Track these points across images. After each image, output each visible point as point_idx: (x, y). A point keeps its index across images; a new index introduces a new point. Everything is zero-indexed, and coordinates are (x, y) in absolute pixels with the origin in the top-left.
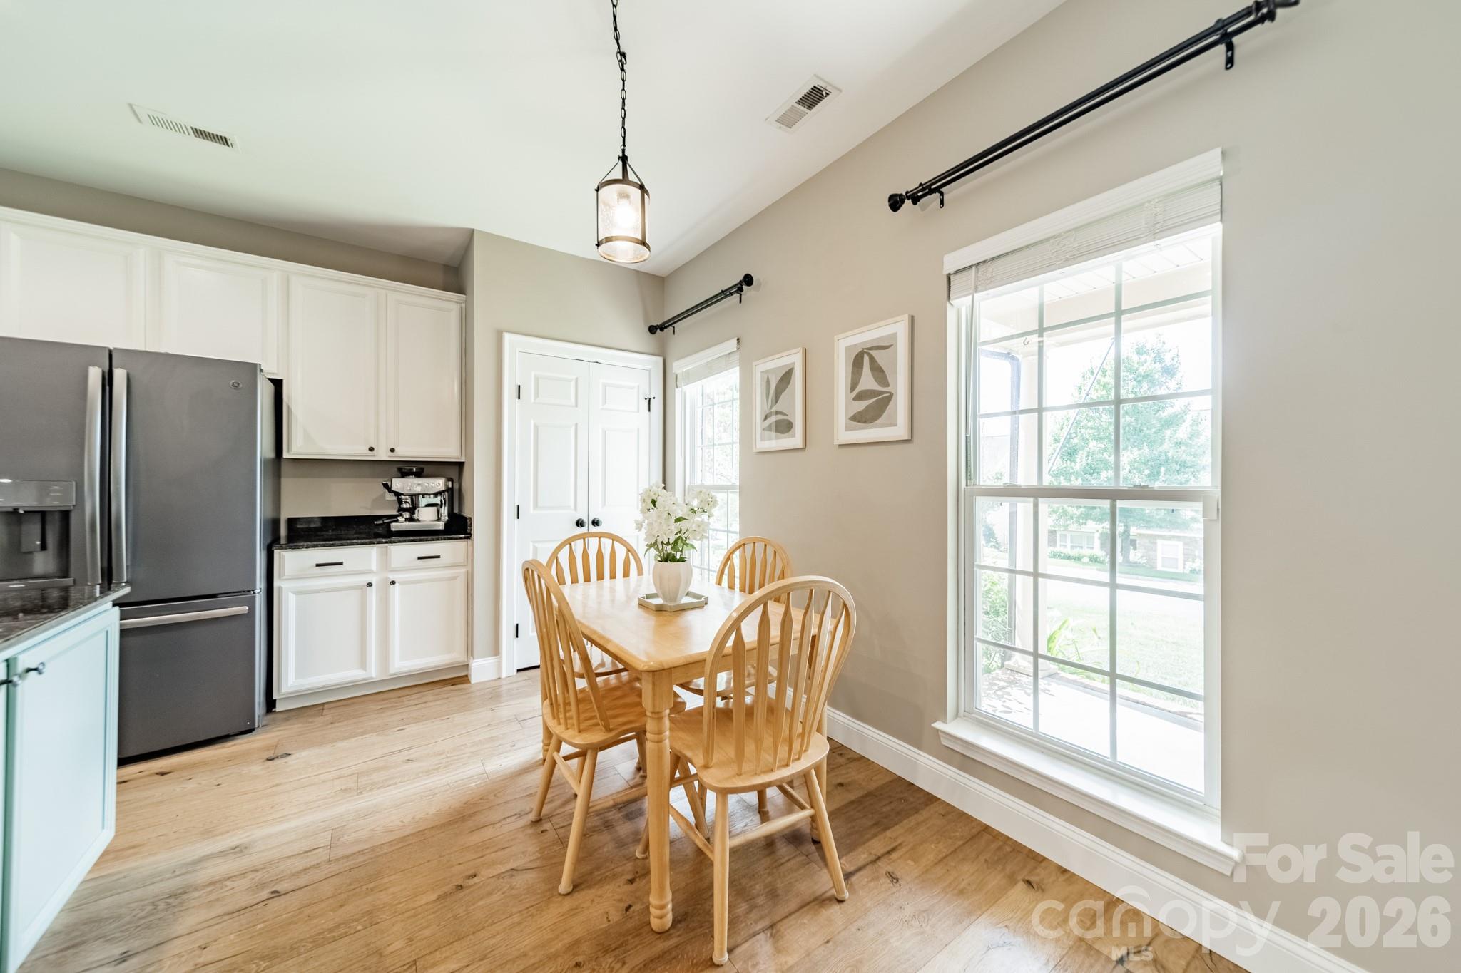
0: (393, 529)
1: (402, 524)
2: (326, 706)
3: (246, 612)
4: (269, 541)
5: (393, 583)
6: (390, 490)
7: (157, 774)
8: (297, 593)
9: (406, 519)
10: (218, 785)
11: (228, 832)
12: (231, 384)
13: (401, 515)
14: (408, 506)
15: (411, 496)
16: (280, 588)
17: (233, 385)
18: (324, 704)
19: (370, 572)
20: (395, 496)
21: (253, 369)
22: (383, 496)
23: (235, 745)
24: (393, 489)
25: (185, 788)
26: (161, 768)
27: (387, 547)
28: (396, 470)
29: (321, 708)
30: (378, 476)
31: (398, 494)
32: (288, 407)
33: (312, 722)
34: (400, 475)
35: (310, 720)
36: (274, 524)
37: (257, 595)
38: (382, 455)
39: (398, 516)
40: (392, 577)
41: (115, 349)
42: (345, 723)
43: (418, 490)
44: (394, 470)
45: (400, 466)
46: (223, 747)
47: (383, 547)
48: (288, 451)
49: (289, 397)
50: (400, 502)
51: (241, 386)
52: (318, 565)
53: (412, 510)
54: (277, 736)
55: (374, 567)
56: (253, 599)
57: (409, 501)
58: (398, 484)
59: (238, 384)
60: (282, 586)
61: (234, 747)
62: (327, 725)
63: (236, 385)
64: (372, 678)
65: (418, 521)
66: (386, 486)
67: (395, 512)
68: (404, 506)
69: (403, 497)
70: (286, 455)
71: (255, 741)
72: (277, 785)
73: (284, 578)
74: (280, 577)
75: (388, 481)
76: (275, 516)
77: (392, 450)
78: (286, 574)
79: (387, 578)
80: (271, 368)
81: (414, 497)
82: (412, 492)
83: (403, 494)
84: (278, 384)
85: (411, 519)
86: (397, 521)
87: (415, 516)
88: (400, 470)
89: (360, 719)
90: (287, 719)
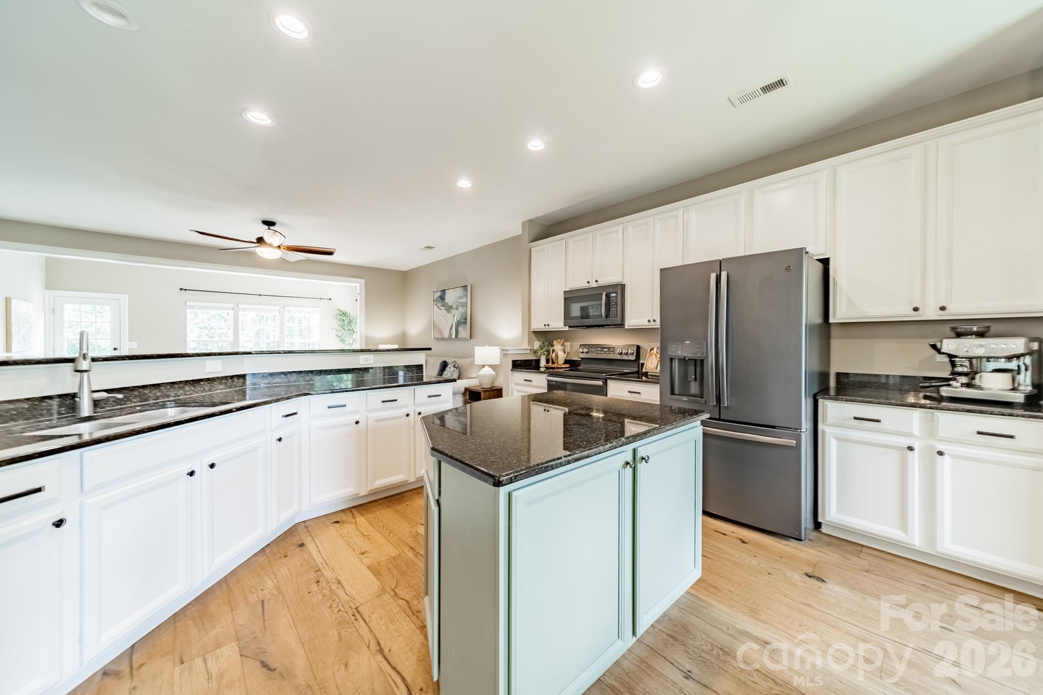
0: (944, 394)
1: (957, 389)
2: (864, 550)
3: (795, 445)
4: (815, 390)
5: (941, 453)
6: (939, 351)
7: (740, 539)
8: (838, 439)
9: (962, 385)
10: (769, 574)
11: (765, 623)
12: (785, 267)
13: (955, 379)
14: (965, 370)
15: (970, 359)
16: (823, 431)
17: (786, 269)
18: (863, 546)
19: (911, 435)
20: (949, 357)
21: (800, 253)
22: (933, 357)
23: (787, 545)
24: (943, 350)
25: (751, 562)
26: (743, 536)
27: (933, 413)
28: (949, 329)
29: (859, 548)
30: (925, 336)
31: (951, 356)
32: (834, 279)
33: (849, 559)
34: (954, 335)
35: (848, 556)
36: (824, 377)
37: (803, 433)
38: (930, 313)
39: (950, 379)
40: (940, 447)
41: (722, 259)
42: (880, 578)
43: (980, 352)
44: (947, 329)
45: (954, 325)
46: (780, 543)
47: (928, 412)
48: (834, 317)
49: (835, 271)
50: (953, 365)
51: (791, 268)
52: (855, 418)
53: (972, 374)
54: (818, 556)
55: (916, 430)
56: (800, 436)
57: (967, 363)
58: (950, 345)
59: (790, 267)
60: (825, 430)
61: (786, 547)
62: (862, 571)
63: (788, 269)
64: (914, 545)
65: (980, 388)
66: (934, 347)
67: (946, 375)
68: (960, 369)
69: (957, 359)
70: (832, 320)
71: (801, 550)
72: (808, 605)
73: (826, 423)
74: (823, 422)
75: (938, 341)
76: (823, 369)
77: (943, 308)
78: (828, 420)
79: (933, 447)
80: (817, 250)
81: (974, 361)
82: (970, 354)
83: (956, 357)
84: (825, 262)
85: (968, 385)
86: (949, 385)
87: (977, 382)
88: (953, 329)
89: (898, 584)
90: (829, 544)
